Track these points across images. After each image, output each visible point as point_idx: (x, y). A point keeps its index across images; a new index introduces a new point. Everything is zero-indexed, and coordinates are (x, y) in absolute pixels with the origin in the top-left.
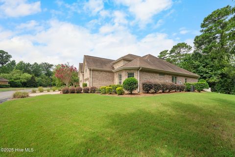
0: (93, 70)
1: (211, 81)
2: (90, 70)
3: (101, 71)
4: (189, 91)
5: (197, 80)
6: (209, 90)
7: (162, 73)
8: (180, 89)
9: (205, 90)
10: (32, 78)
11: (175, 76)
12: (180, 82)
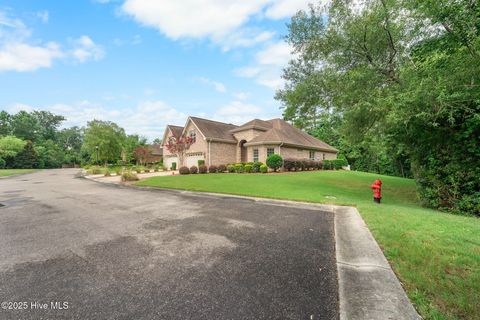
0: (213, 142)
1: (351, 156)
2: (208, 141)
3: (221, 142)
4: (327, 169)
5: (336, 156)
6: (348, 168)
7: (300, 149)
8: (319, 167)
9: (344, 167)
10: (27, 147)
11: (312, 151)
12: (318, 158)
